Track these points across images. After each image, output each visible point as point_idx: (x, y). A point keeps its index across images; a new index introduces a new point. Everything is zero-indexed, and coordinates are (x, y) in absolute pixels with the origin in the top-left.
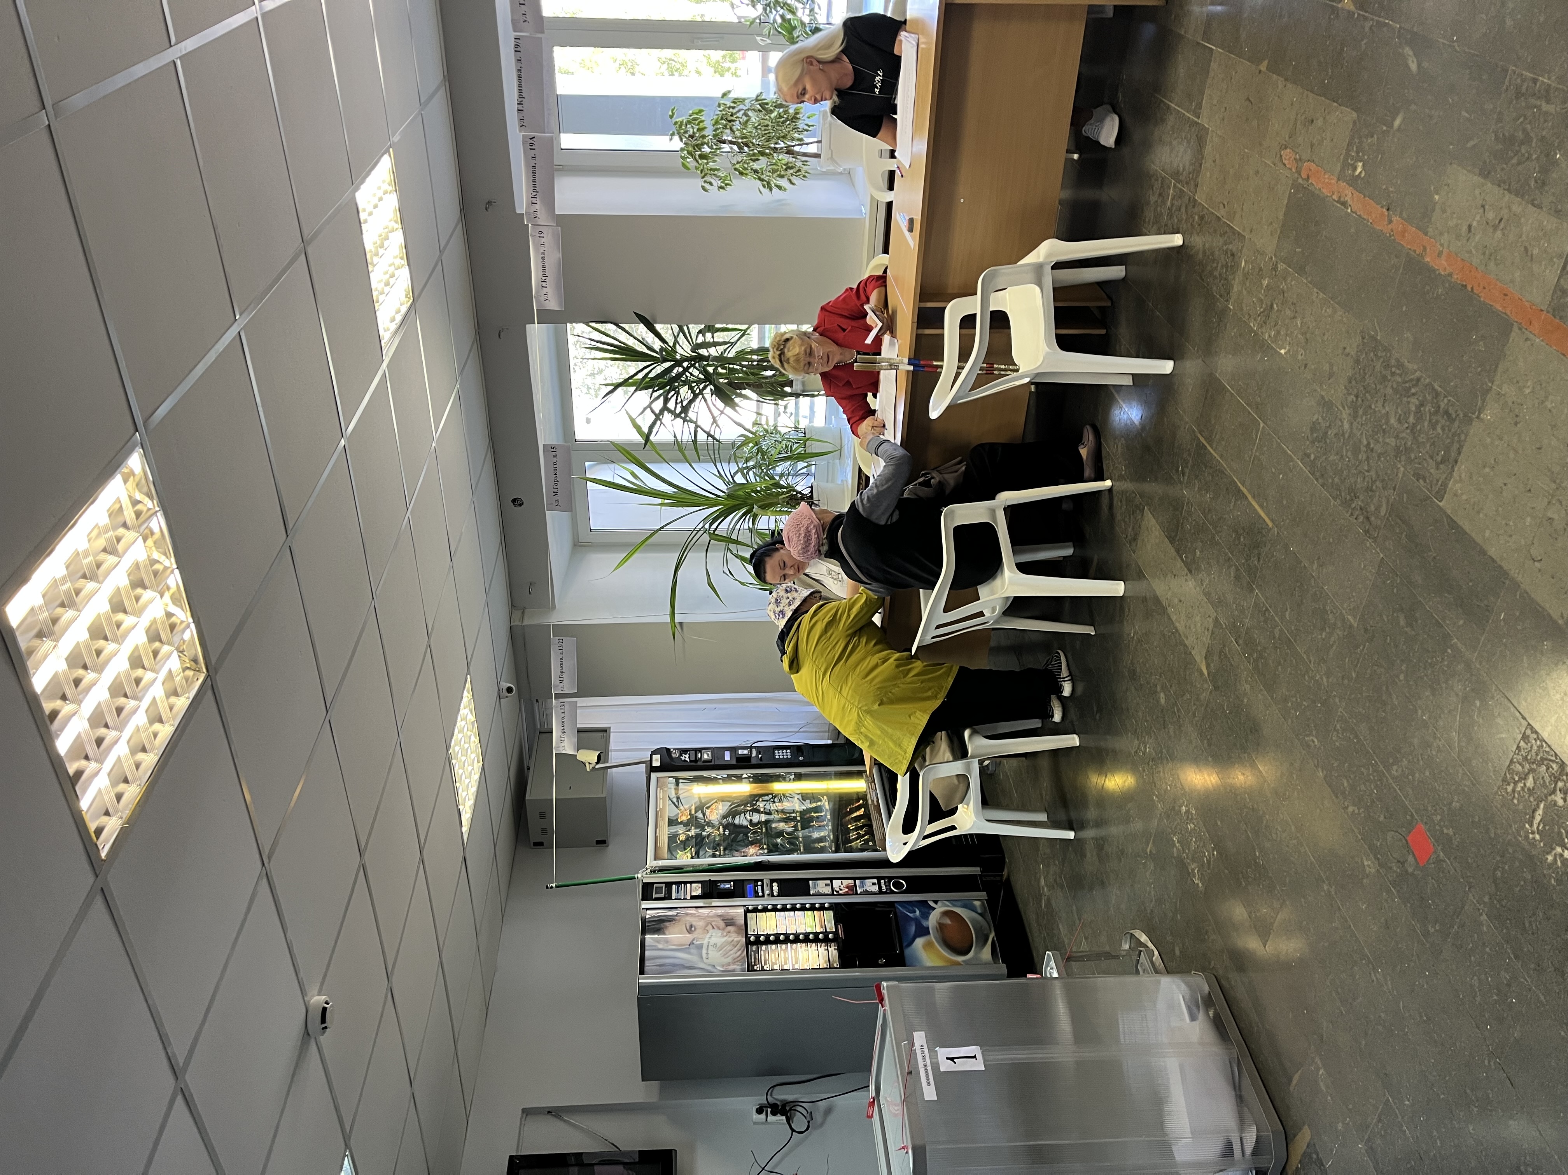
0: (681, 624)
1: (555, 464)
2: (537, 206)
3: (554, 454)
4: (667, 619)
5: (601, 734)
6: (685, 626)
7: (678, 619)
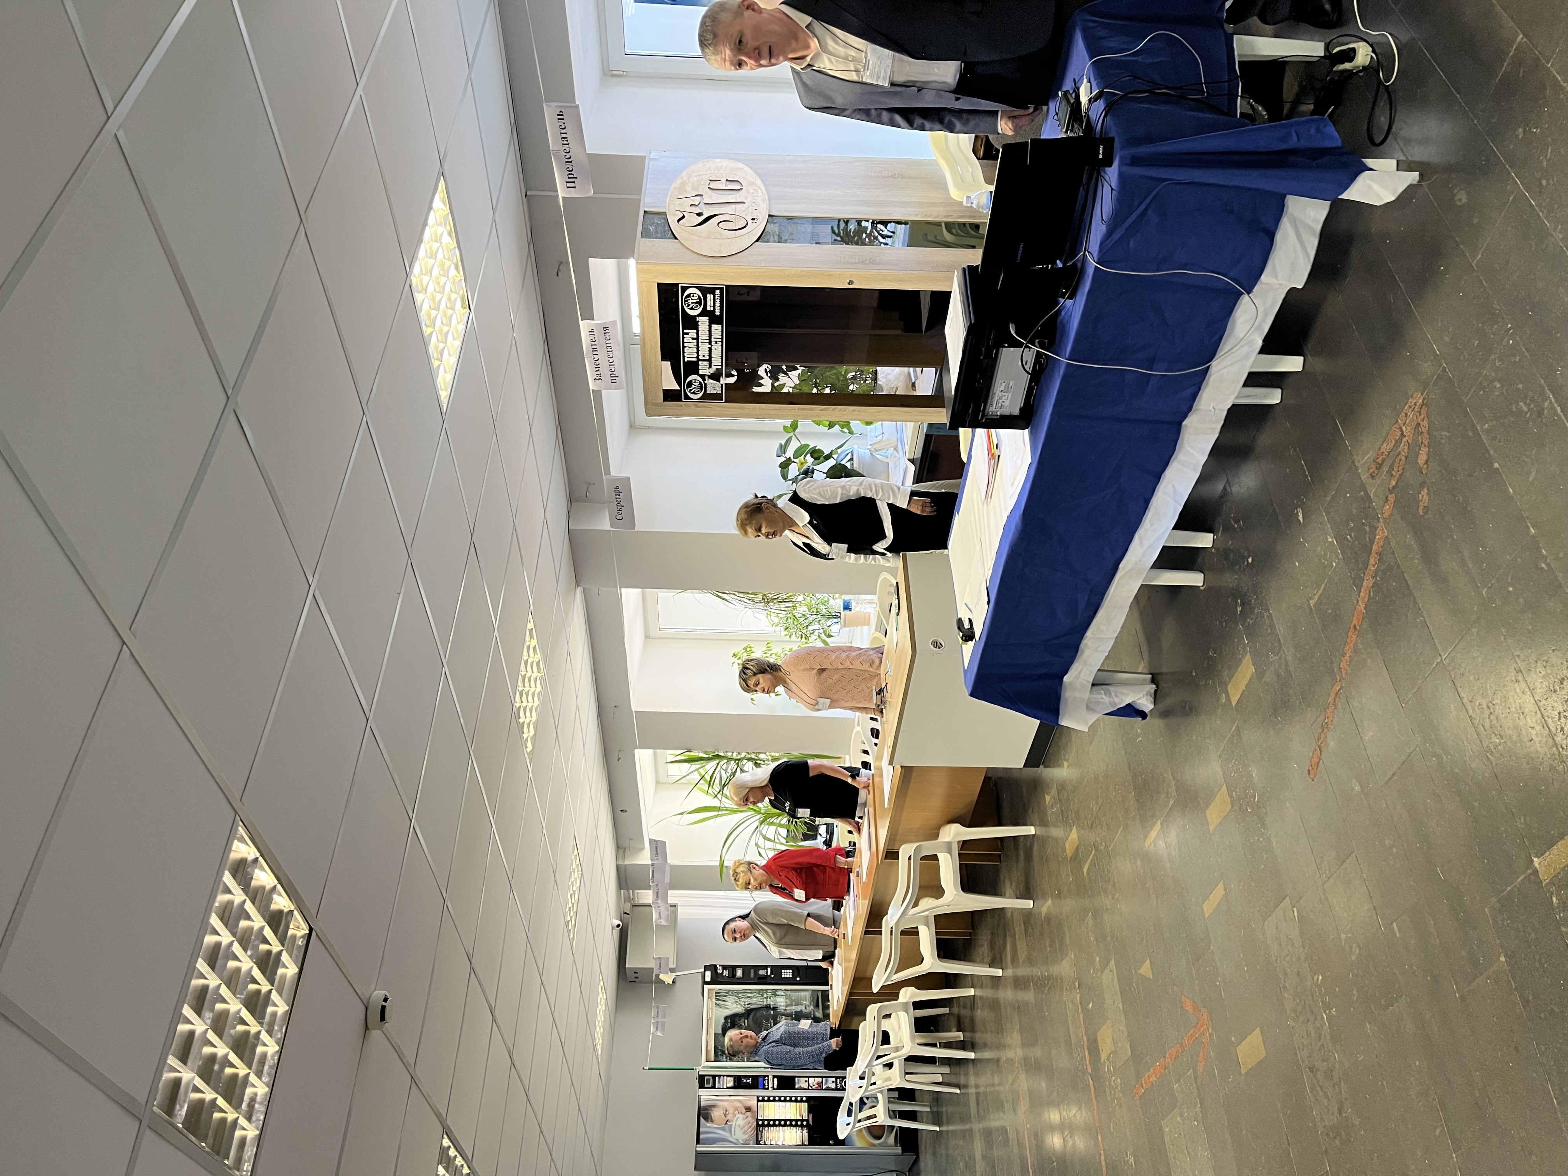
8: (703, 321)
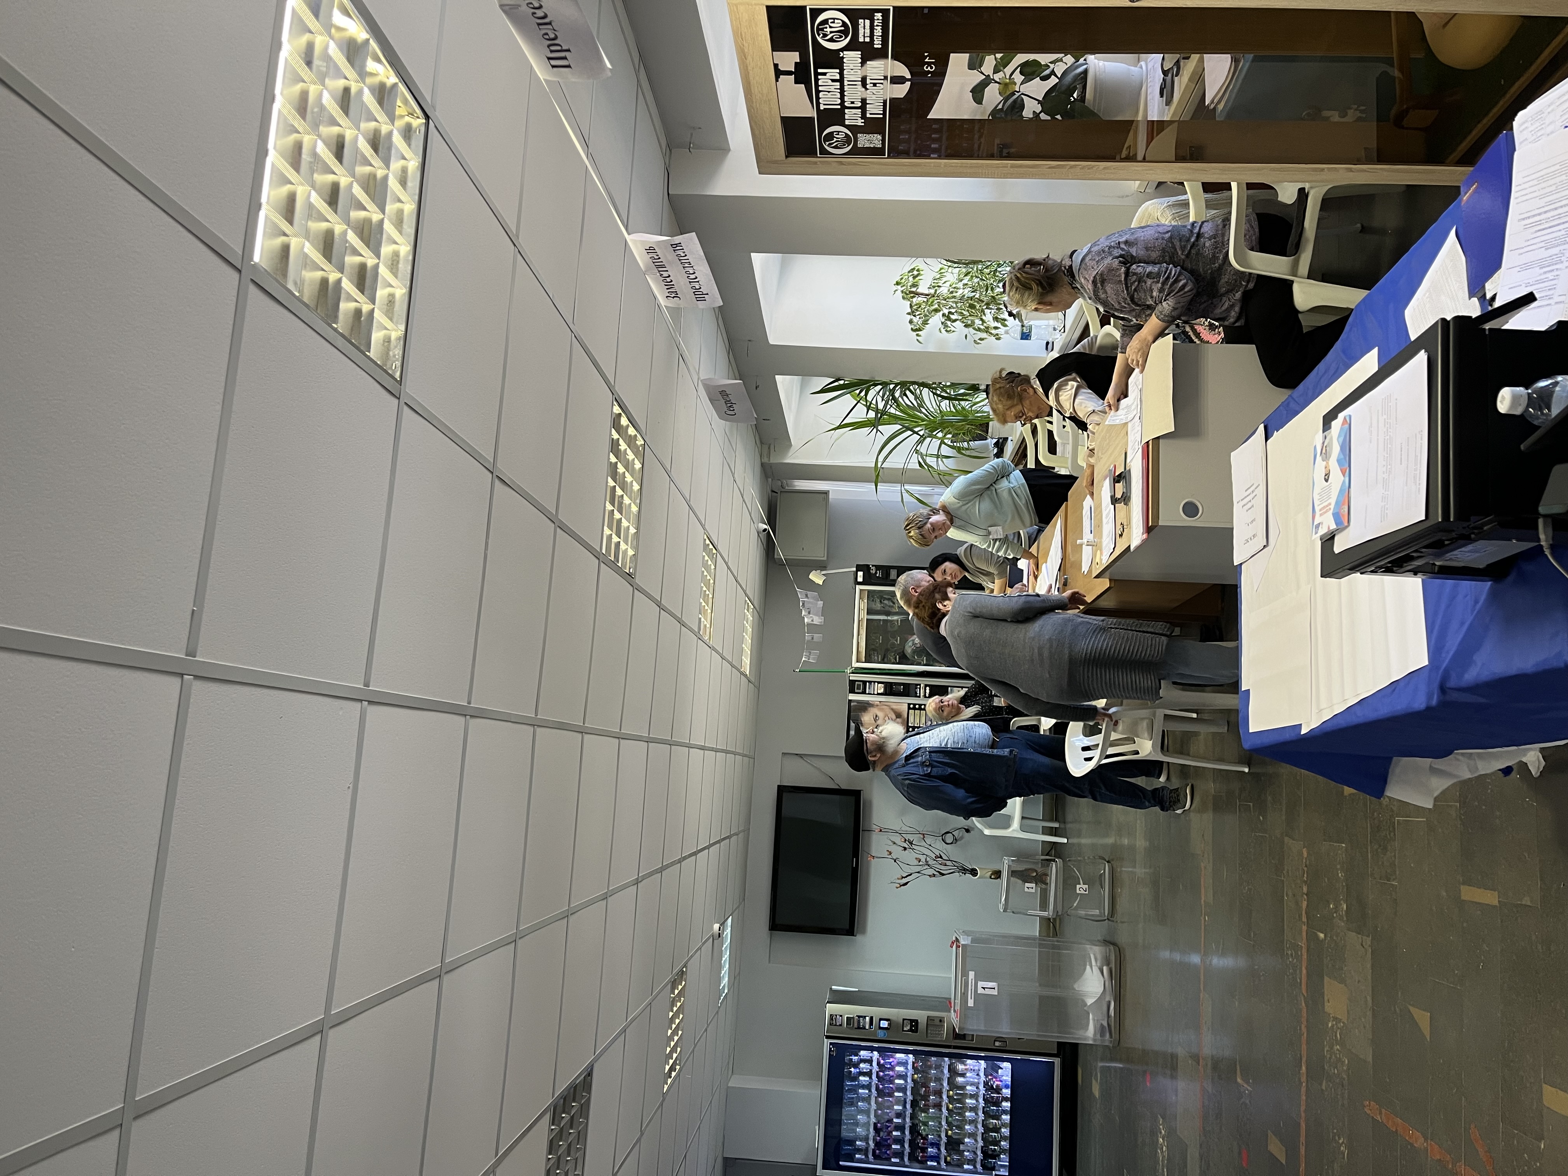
0: (882, 468)
4: (872, 466)
8: (852, 58)
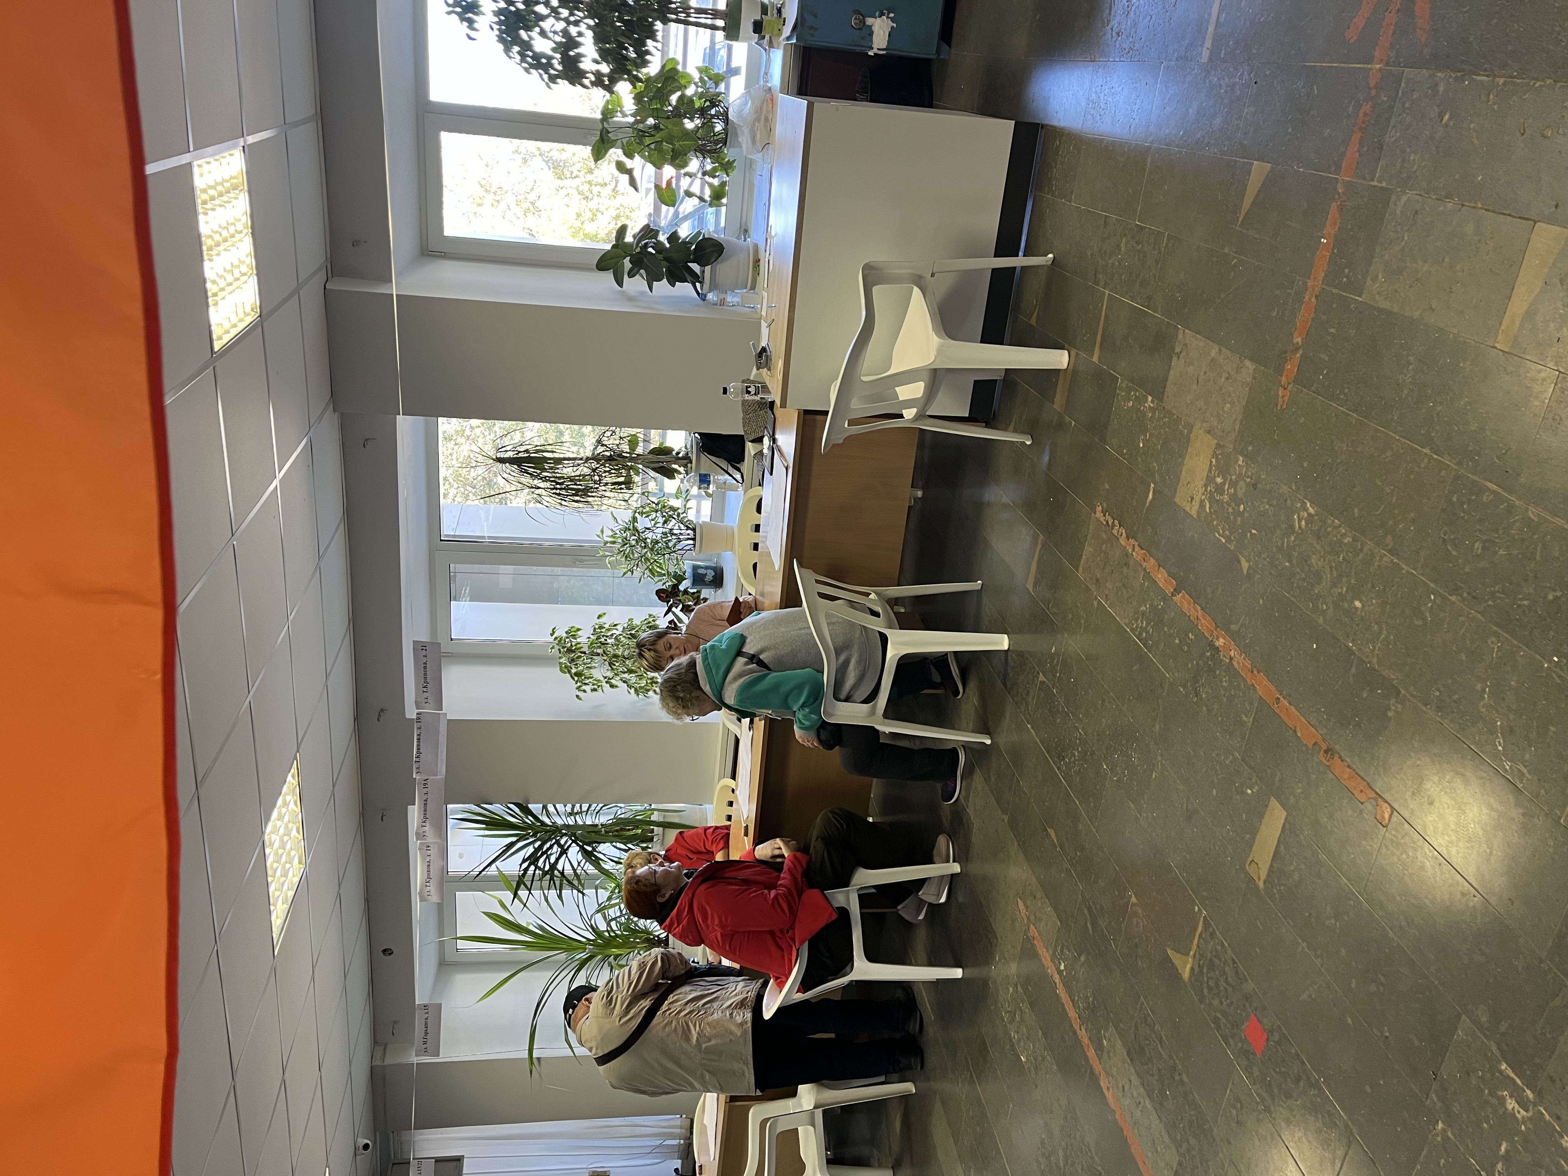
0: (539, 1059)
1: (427, 1019)
2: (426, 828)
3: (426, 1011)
4: (525, 1055)
5: (454, 1164)
6: (542, 1062)
7: (535, 1054)
